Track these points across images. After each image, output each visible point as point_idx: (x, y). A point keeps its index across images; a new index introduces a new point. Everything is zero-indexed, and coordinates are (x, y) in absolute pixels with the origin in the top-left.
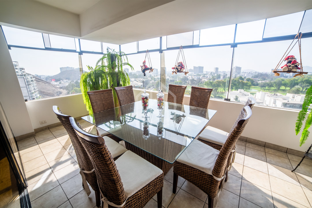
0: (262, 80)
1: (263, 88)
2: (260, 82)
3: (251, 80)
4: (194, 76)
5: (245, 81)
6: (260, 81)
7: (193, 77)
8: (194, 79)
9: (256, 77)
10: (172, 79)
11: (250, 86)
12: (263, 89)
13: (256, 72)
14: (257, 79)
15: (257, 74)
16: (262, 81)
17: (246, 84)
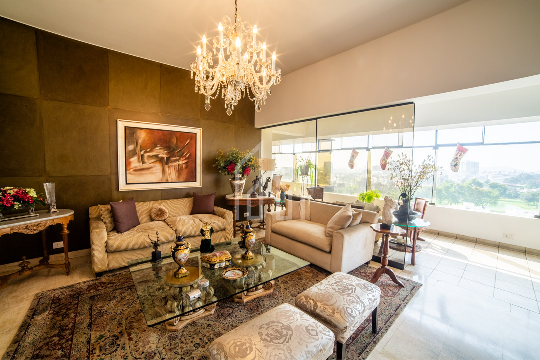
0: (531, 188)
1: (532, 204)
2: (526, 191)
3: (501, 186)
4: (383, 177)
5: (486, 189)
6: (525, 189)
7: (380, 180)
8: (381, 184)
9: (516, 180)
10: (341, 183)
11: (496, 198)
12: (534, 205)
13: (515, 172)
14: (517, 185)
15: (517, 175)
16: (530, 190)
17: (488, 195)
